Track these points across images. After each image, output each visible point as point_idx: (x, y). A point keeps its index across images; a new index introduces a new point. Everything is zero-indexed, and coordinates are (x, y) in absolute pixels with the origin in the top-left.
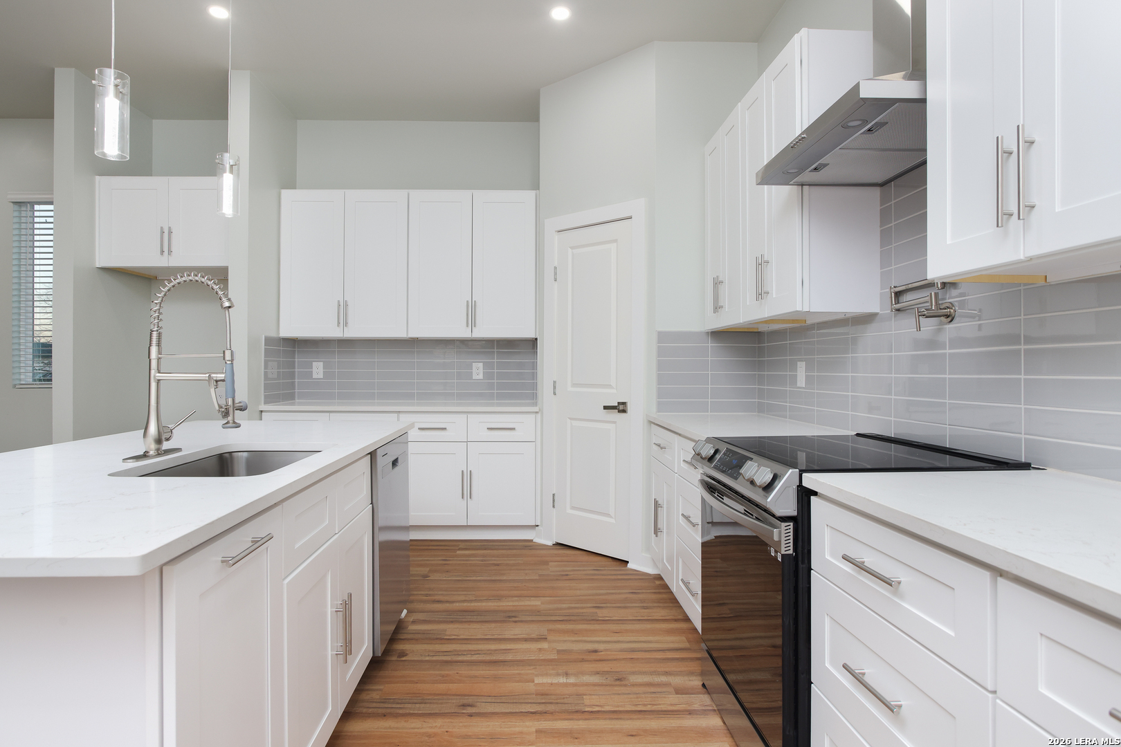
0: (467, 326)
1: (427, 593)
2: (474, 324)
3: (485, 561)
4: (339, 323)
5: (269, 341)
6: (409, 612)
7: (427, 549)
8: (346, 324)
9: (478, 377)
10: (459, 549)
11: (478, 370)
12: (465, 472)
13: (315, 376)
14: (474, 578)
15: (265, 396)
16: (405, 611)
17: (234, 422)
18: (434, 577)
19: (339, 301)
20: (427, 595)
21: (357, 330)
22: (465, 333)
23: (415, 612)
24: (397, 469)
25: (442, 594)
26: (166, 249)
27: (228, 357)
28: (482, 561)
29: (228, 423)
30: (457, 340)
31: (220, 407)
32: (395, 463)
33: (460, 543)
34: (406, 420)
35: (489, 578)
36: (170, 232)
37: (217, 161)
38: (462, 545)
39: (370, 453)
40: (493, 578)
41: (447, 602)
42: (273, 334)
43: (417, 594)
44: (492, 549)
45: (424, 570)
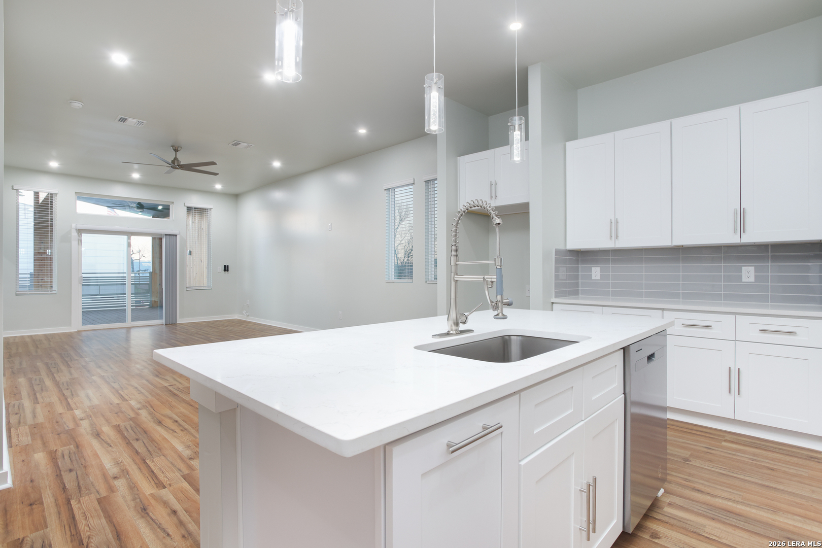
0: (735, 232)
1: (686, 477)
2: (743, 230)
3: (756, 460)
4: (611, 237)
5: (558, 252)
6: (666, 492)
7: (690, 433)
8: (617, 237)
9: (747, 280)
10: (725, 441)
11: (748, 273)
12: (733, 369)
13: (594, 278)
14: (742, 477)
15: (555, 292)
16: (662, 491)
17: (503, 315)
18: (695, 462)
19: (611, 220)
20: (686, 480)
21: (626, 241)
22: (734, 239)
23: (673, 494)
24: (652, 364)
25: (702, 484)
26: (493, 196)
27: (498, 263)
28: (752, 459)
29: (498, 314)
30: (724, 246)
31: (492, 302)
32: (650, 357)
33: (725, 434)
34: (669, 316)
35: (760, 482)
36: (496, 184)
37: (509, 124)
38: (728, 437)
39: (624, 349)
40: (766, 483)
41: (708, 494)
42: (561, 247)
43: (676, 476)
44: (765, 450)
45: (686, 454)
